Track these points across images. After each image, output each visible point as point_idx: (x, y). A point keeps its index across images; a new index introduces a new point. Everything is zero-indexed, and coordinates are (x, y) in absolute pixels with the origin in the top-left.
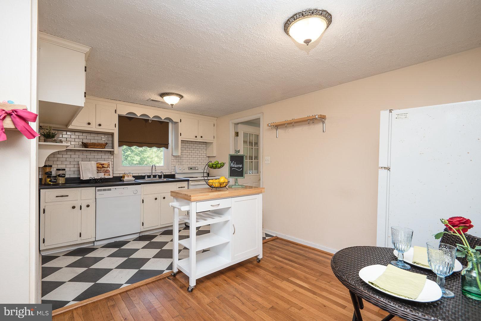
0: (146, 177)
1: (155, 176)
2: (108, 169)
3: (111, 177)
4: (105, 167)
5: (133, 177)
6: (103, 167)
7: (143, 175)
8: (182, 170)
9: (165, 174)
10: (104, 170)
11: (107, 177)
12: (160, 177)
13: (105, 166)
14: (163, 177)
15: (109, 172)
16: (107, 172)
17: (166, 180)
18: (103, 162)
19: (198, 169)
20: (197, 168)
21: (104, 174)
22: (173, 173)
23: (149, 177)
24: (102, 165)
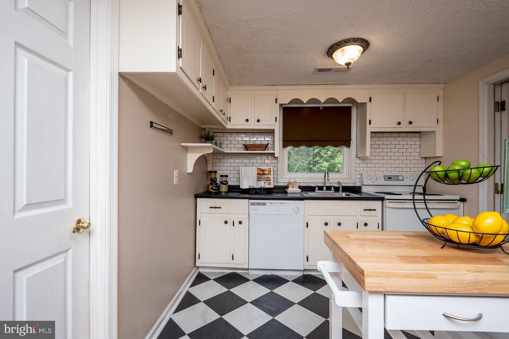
0: (317, 189)
1: (329, 188)
2: (269, 176)
3: (272, 186)
4: (266, 174)
5: (300, 187)
6: (264, 174)
7: (313, 185)
8: (373, 180)
9: (344, 185)
10: (264, 177)
11: (267, 186)
12: (337, 189)
13: (266, 172)
14: (341, 189)
15: (270, 180)
16: (268, 179)
17: (346, 195)
18: (264, 168)
19: (403, 180)
20: (400, 178)
21: (265, 183)
22: (358, 184)
23: (321, 188)
24: (263, 171)
